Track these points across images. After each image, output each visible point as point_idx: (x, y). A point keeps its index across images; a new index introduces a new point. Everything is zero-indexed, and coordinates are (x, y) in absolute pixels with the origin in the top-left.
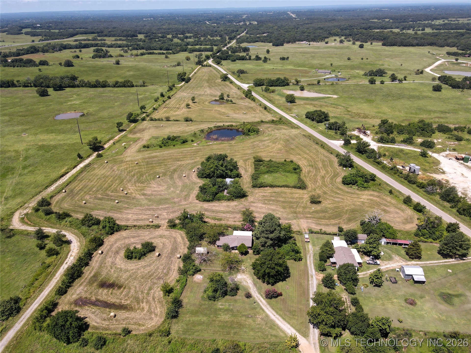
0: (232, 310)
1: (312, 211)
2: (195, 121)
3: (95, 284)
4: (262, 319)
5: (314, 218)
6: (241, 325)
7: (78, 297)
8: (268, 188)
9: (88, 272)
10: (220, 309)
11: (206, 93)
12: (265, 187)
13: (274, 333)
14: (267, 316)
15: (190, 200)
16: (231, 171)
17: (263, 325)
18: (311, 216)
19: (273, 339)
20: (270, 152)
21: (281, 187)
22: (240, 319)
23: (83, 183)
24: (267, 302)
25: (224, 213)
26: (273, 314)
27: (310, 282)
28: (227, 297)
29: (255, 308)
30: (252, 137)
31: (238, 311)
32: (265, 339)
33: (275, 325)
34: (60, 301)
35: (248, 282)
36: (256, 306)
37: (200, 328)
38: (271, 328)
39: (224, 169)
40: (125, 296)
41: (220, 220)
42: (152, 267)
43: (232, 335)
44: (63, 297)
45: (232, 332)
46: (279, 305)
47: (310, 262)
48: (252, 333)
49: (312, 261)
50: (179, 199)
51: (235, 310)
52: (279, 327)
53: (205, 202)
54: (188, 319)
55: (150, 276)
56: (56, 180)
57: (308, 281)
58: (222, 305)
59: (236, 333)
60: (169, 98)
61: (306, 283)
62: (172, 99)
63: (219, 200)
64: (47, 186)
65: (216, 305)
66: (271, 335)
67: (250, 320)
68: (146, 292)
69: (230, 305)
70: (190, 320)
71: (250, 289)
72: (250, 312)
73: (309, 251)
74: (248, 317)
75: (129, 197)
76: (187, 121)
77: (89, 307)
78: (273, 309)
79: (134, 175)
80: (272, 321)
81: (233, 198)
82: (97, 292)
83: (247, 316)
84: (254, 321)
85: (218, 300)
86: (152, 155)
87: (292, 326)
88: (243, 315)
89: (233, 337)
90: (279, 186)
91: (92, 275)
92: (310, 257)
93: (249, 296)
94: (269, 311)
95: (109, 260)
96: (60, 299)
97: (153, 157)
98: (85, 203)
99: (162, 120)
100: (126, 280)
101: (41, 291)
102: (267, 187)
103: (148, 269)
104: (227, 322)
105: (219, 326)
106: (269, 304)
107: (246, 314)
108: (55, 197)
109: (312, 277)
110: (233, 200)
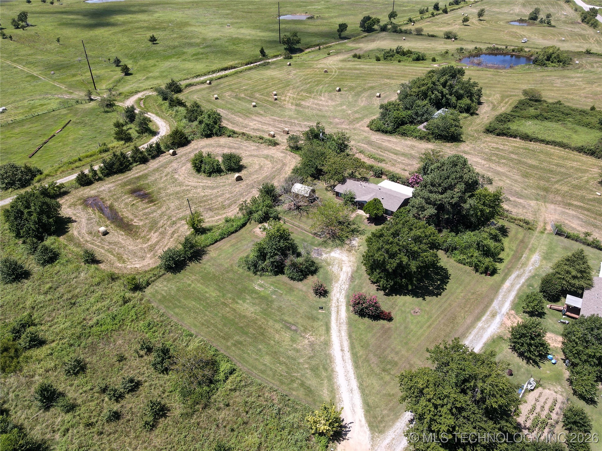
0: (272, 302)
1: (591, 197)
2: (461, 40)
3: (129, 187)
4: (312, 344)
5: (588, 210)
6: (262, 334)
7: (96, 194)
8: (518, 139)
9: (137, 171)
10: (254, 291)
11: (511, 12)
12: (511, 136)
13: (312, 382)
14: (327, 344)
15: (358, 125)
16: (459, 97)
17: (302, 356)
18: (582, 204)
19: (298, 394)
20: (569, 94)
21: (548, 143)
22: (271, 323)
23: (239, 80)
24: (349, 318)
25: (396, 154)
26: (342, 346)
27: (480, 324)
28: (283, 278)
29: (314, 318)
30: (550, 69)
31: (280, 309)
32: (282, 383)
33: (326, 370)
34: (73, 192)
35: (344, 269)
36: (320, 317)
37: (191, 303)
38: (314, 369)
39: (446, 91)
40: (145, 214)
41: (381, 161)
42: (216, 191)
43: (229, 344)
44: (82, 188)
45: (237, 338)
46: (369, 335)
47: (512, 285)
48: (267, 360)
49: (518, 287)
50: (343, 120)
51: (275, 305)
52: (330, 378)
53: (380, 133)
54: (189, 282)
55: (201, 202)
56: (214, 72)
57: (478, 318)
58: (261, 286)
59: (240, 343)
60: (445, 11)
61: (468, 321)
62: (449, 14)
63: (404, 134)
64: (199, 75)
65: (252, 281)
66: (302, 384)
67: (287, 336)
68: (174, 219)
69: (274, 292)
70: (190, 285)
71: (337, 282)
72: (300, 321)
73: (524, 265)
74: (290, 328)
75: (277, 104)
76: (448, 38)
77: (94, 210)
78: (350, 337)
79: (309, 83)
80: (329, 358)
81: (430, 136)
82: (121, 197)
83: (288, 326)
84: (293, 340)
85: (261, 276)
86: (358, 67)
87: (362, 388)
88: (282, 320)
89: (228, 348)
90: (542, 141)
91: (137, 175)
92: (519, 276)
93: (322, 292)
94: (340, 336)
95: (175, 165)
96: (76, 188)
97: (356, 69)
98: (217, 99)
99: (410, 33)
100: (166, 196)
101: (70, 174)
102: (515, 137)
103: (208, 192)
104: (245, 317)
105: (224, 317)
106: (350, 324)
107: (290, 320)
108: (193, 87)
109: (494, 315)
110: (428, 140)
